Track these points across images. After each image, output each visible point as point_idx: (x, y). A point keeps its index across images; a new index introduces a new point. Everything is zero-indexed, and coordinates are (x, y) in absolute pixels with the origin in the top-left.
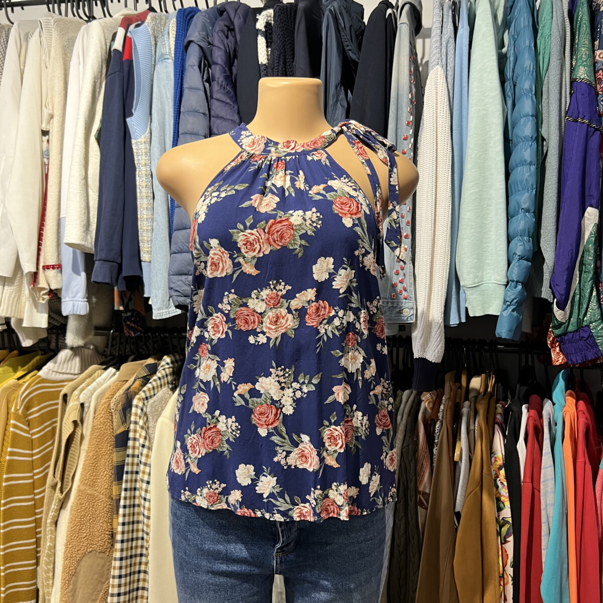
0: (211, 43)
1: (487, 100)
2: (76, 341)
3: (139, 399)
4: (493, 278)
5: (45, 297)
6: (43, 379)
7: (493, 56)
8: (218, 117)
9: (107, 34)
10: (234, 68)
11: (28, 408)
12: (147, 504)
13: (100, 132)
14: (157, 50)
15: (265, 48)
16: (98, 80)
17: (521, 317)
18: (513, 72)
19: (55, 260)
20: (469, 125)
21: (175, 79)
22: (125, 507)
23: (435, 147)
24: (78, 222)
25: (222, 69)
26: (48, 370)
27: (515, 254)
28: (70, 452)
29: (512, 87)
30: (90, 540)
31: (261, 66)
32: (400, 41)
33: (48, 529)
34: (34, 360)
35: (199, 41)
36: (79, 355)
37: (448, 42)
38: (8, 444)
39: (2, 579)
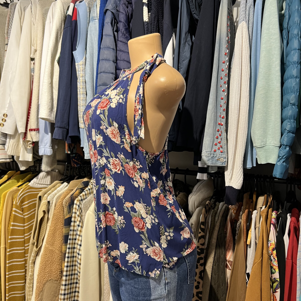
0: (118, 10)
2: (47, 169)
3: (78, 201)
4: (272, 143)
5: (30, 145)
6: (31, 187)
7: (276, 15)
8: (121, 51)
9: (65, 7)
10: (131, 24)
11: (22, 202)
12: (79, 257)
13: (59, 58)
14: (91, 15)
15: (147, 13)
16: (59, 31)
17: (288, 166)
18: (288, 24)
19: (35, 126)
20: (261, 55)
21: (99, 30)
22: (68, 257)
23: (241, 67)
24: (46, 107)
25: (123, 24)
26: (34, 183)
27: (285, 129)
28: (42, 226)
29: (287, 33)
30: (50, 274)
31: (144, 23)
32: (222, 8)
33: (30, 266)
34: (28, 177)
35: (112, 10)
36: (50, 175)
37: (250, 8)
38: (12, 220)
39: (7, 290)
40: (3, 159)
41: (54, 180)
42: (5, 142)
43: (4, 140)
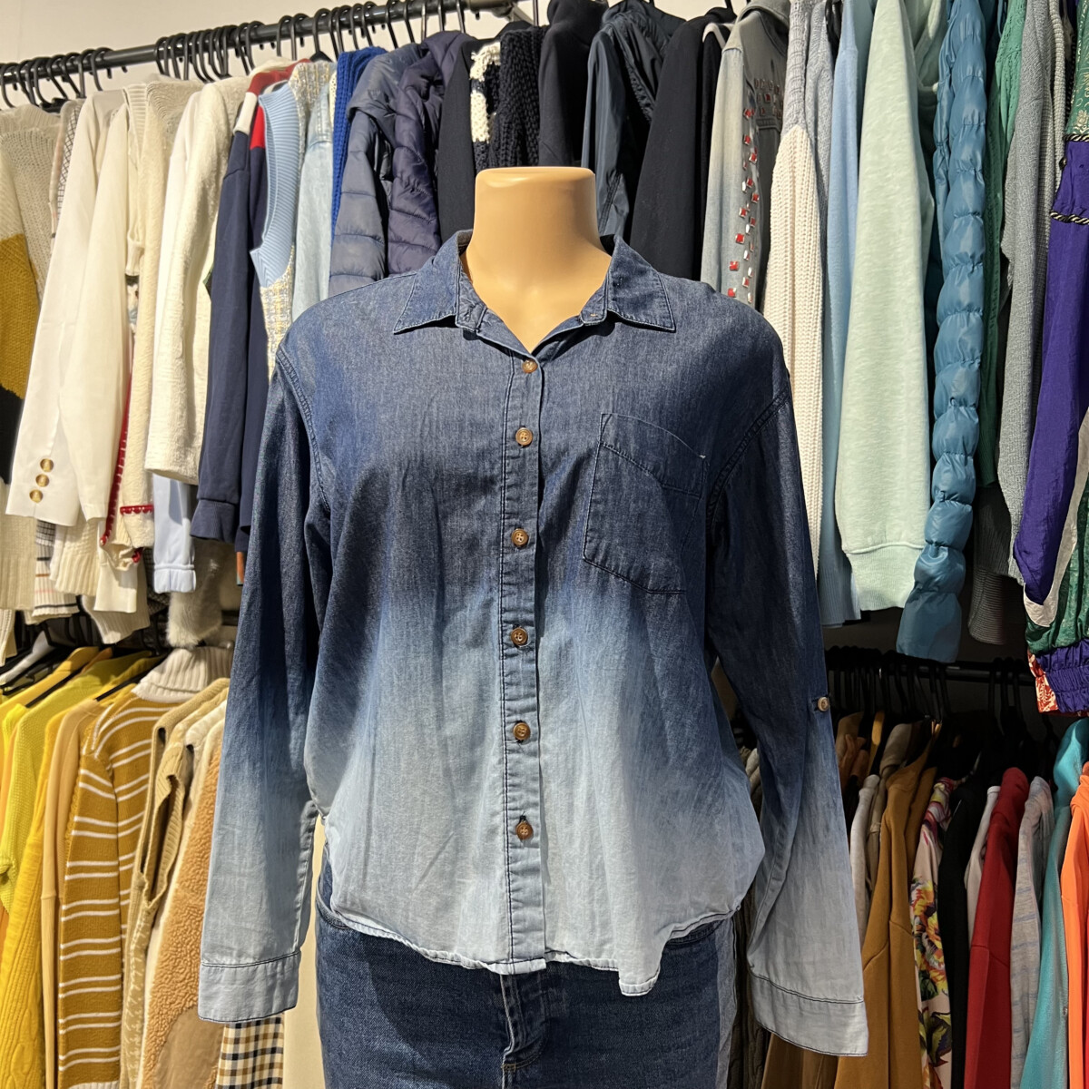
0: (393, 108)
2: (183, 637)
4: (902, 536)
5: (128, 560)
6: (140, 700)
8: (399, 241)
9: (229, 107)
11: (110, 748)
13: (212, 275)
14: (310, 128)
15: (485, 112)
18: (948, 128)
19: (141, 498)
21: (334, 177)
24: (168, 433)
25: (409, 154)
26: (151, 684)
27: (937, 488)
28: (169, 829)
29: (947, 158)
30: (191, 986)
31: (475, 145)
32: (725, 84)
33: (132, 960)
34: (135, 666)
35: (370, 108)
36: (205, 659)
37: (818, 79)
38: (75, 808)
39: (61, 1040)
40: (45, 606)
41: (217, 676)
42: (50, 549)
43: (47, 543)
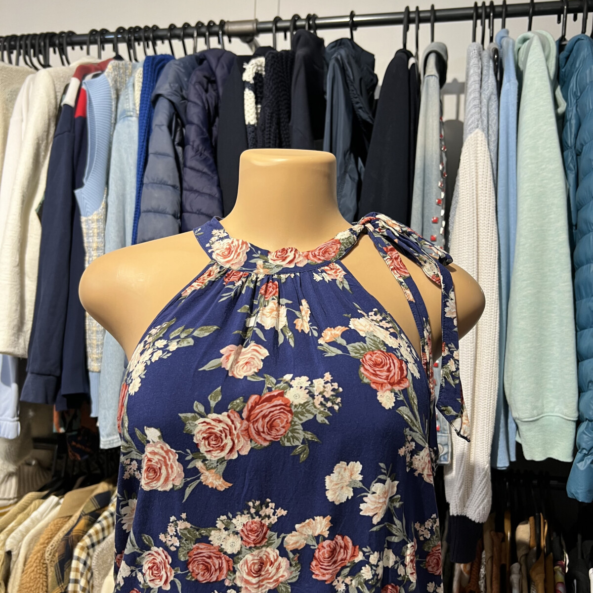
0: (186, 97)
1: (544, 174)
2: (6, 467)
3: (82, 548)
4: (556, 409)
7: (551, 117)
8: (191, 190)
9: (58, 86)
10: (214, 129)
13: (43, 205)
14: (120, 106)
15: (254, 104)
16: (42, 141)
18: (576, 138)
21: (139, 142)
23: (476, 233)
24: (6, 323)
25: (198, 129)
29: (575, 157)
31: (248, 127)
35: (169, 95)
36: (16, 475)
37: (489, 99)
41: (26, 491)
